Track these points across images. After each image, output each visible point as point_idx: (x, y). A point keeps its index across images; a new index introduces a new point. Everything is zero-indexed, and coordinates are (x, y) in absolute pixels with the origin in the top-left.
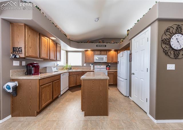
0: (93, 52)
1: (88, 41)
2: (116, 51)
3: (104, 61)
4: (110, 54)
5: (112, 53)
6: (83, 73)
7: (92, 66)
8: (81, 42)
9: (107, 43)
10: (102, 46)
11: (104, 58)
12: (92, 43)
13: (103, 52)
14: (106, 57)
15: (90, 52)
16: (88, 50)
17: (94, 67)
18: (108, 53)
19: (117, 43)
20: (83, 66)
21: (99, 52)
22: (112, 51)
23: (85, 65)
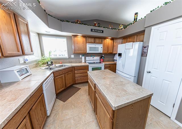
0: (85, 39)
1: (78, 21)
2: (112, 39)
3: (99, 52)
4: (106, 43)
5: (108, 41)
6: (73, 69)
7: (83, 58)
8: (68, 21)
9: (104, 27)
10: (99, 31)
11: (100, 48)
12: (84, 24)
13: (97, 40)
14: (102, 46)
15: (80, 39)
16: (77, 36)
17: (85, 58)
18: (103, 42)
19: (115, 29)
20: (70, 58)
21: (93, 40)
22: (107, 39)
23: (73, 56)
